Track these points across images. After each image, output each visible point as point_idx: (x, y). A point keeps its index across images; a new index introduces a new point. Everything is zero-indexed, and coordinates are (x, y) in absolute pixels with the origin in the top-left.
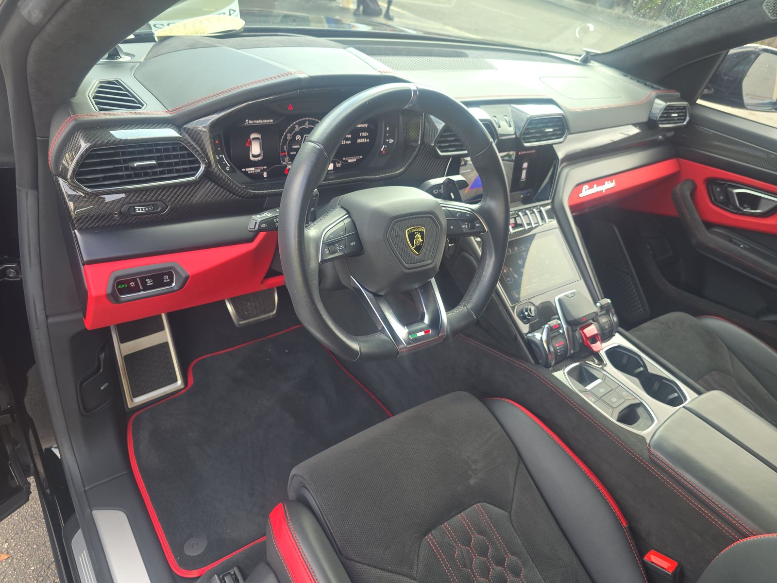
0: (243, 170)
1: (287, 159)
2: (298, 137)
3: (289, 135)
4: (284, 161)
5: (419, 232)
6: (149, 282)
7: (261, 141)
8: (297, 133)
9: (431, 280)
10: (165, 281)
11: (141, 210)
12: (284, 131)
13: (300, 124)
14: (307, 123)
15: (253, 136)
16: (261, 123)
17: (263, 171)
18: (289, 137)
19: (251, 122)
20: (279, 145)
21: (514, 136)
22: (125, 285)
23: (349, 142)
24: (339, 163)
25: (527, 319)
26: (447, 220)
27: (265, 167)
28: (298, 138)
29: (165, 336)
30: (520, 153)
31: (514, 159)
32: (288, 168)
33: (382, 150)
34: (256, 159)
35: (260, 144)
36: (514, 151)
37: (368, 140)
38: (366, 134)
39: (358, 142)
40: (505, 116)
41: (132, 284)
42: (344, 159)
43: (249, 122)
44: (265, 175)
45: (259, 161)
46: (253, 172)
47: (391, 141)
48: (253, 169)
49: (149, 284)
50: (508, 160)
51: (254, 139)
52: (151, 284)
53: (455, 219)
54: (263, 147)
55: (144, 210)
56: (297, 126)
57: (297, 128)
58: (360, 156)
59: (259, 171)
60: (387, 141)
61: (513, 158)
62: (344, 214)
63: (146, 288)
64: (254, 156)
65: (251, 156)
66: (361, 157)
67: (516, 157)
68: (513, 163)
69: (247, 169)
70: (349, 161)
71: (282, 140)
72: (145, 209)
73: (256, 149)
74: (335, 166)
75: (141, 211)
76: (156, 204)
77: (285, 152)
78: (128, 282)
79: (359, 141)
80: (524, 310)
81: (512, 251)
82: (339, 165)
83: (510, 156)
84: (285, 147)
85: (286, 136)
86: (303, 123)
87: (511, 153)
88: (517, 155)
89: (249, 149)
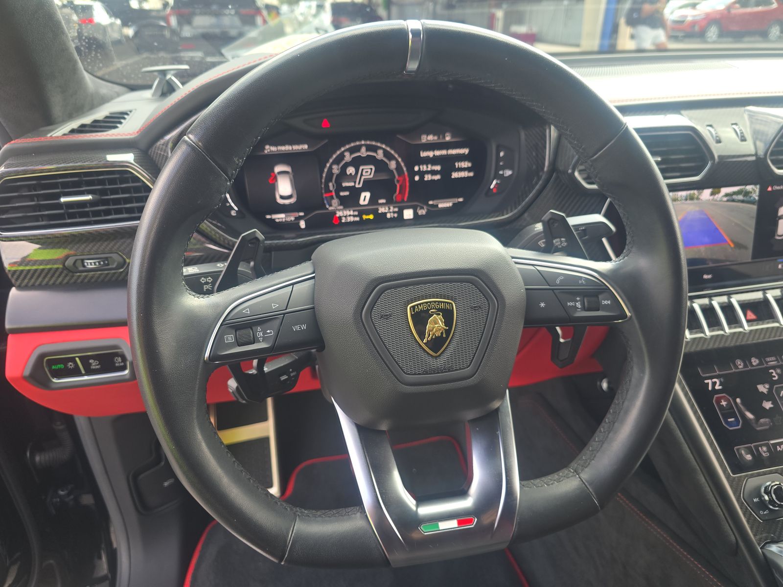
0: (268, 217)
1: (335, 202)
2: (351, 170)
3: (335, 167)
4: (331, 205)
5: (439, 310)
6: (94, 364)
7: (291, 176)
8: (347, 165)
9: (496, 404)
10: (117, 365)
11: (93, 264)
12: (327, 161)
13: (352, 151)
14: (363, 149)
15: (278, 169)
16: (289, 150)
17: (299, 218)
18: (336, 170)
19: (274, 149)
20: (321, 181)
21: (754, 158)
22: (62, 366)
23: (437, 177)
24: (422, 208)
25: (770, 509)
26: (527, 289)
27: (302, 214)
28: (351, 172)
29: (267, 429)
30: (770, 189)
31: (757, 198)
32: (338, 215)
33: (492, 187)
34: (287, 202)
35: (291, 181)
36: (755, 184)
37: (471, 174)
38: (466, 164)
39: (453, 177)
40: (732, 124)
41: (71, 365)
42: (431, 203)
43: (269, 149)
44: (303, 224)
45: (291, 205)
46: (284, 220)
47: (508, 173)
48: (282, 216)
49: (94, 367)
50: (743, 201)
51: (281, 173)
52: (97, 367)
53: (553, 290)
54: (295, 184)
55: (97, 264)
56: (347, 154)
57: (348, 157)
58: (459, 197)
59: (293, 219)
60: (501, 172)
61: (755, 196)
62: (310, 272)
63: (89, 372)
64: (282, 197)
65: (278, 197)
66: (461, 200)
67: (760, 196)
68: (755, 207)
69: (274, 216)
70: (440, 206)
71: (324, 175)
72: (99, 262)
73: (284, 187)
74: (415, 213)
75: (93, 266)
76: (111, 257)
77: (331, 191)
78: (65, 361)
79: (455, 175)
80: (763, 490)
81: (745, 366)
82: (422, 212)
83: (747, 194)
84: (331, 184)
85: (330, 168)
86: (357, 149)
87: (749, 188)
88: (763, 192)
89: (273, 188)
